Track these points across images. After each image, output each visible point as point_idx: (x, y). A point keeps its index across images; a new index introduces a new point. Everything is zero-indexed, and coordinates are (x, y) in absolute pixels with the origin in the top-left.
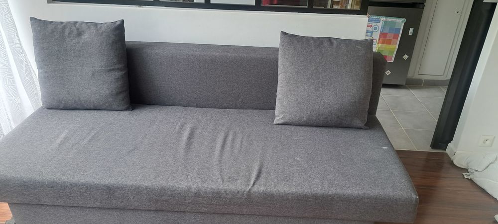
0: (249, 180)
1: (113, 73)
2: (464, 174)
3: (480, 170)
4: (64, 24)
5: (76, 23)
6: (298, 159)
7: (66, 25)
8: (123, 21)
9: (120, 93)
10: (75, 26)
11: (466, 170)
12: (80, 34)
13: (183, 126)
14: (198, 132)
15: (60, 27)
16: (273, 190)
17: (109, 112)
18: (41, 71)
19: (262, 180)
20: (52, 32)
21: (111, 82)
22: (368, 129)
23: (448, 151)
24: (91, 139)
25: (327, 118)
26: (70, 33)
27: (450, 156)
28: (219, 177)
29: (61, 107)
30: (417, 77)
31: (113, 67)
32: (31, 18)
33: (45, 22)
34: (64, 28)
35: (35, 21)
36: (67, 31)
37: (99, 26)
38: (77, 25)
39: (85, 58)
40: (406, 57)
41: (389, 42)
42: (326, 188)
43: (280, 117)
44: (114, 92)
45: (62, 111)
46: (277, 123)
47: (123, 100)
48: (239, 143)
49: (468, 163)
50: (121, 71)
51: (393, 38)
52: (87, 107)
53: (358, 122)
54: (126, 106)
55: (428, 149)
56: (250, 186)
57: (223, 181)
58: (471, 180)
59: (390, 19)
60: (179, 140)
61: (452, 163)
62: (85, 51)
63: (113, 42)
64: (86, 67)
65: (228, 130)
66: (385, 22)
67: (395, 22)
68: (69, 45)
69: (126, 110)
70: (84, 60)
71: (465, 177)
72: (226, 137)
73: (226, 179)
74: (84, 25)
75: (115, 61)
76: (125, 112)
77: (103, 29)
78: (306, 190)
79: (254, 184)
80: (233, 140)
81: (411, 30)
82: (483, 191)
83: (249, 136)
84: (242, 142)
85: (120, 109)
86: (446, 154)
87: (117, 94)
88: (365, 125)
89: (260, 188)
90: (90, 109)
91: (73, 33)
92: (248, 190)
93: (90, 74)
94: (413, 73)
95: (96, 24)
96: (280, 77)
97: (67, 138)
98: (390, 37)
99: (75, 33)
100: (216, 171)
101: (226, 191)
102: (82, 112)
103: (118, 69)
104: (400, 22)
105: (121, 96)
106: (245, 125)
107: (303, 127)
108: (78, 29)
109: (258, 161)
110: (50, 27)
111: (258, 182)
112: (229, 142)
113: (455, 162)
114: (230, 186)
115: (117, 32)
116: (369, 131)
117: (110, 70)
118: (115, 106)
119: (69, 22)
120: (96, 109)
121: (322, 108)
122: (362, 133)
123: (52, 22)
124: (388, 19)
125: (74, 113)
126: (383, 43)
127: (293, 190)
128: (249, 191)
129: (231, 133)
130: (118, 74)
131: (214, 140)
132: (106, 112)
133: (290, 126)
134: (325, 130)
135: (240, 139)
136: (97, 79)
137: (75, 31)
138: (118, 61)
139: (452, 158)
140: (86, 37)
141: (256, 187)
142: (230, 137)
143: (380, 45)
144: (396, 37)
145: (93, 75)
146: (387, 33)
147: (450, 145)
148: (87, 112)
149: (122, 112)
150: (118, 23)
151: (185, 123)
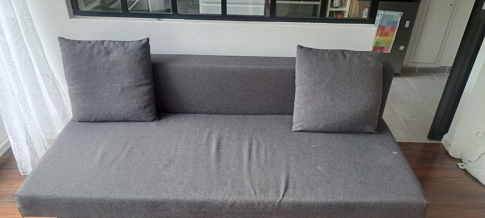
0: (278, 192)
1: (141, 88)
2: (459, 164)
3: (473, 161)
4: (92, 44)
5: (103, 42)
6: (320, 168)
7: (94, 44)
8: (148, 39)
9: (148, 106)
10: (103, 45)
11: (460, 161)
12: (108, 53)
13: (209, 136)
14: (224, 142)
15: (89, 46)
16: (301, 200)
17: (138, 124)
18: (71, 88)
19: (290, 190)
20: (82, 51)
21: (139, 96)
22: (377, 134)
23: (443, 141)
24: (128, 154)
25: (341, 126)
26: (99, 52)
27: (445, 146)
28: (251, 189)
29: (91, 121)
30: (411, 65)
31: (141, 83)
32: (59, 38)
33: (73, 41)
34: (92, 47)
35: (63, 41)
36: (96, 50)
37: (126, 45)
38: (105, 44)
39: (115, 75)
40: (402, 48)
41: (387, 35)
42: (348, 197)
43: (298, 125)
44: (143, 106)
45: (92, 124)
46: (296, 130)
47: (150, 112)
48: (264, 152)
49: (462, 154)
50: (148, 86)
51: (391, 31)
52: (117, 119)
53: (369, 128)
54: (153, 117)
55: (425, 140)
56: (281, 197)
57: (255, 193)
58: (465, 170)
59: (388, 13)
60: (209, 152)
61: (447, 153)
62: (114, 69)
63: (140, 60)
64: (115, 83)
65: (251, 140)
66: (384, 16)
67: (393, 16)
68: (98, 64)
69: (153, 121)
70: (114, 77)
71: (460, 167)
72: (251, 146)
73: (258, 191)
74: (111, 44)
75: (143, 77)
76: (153, 123)
77: (130, 48)
78: (330, 199)
79: (283, 196)
80: (258, 150)
81: (408, 23)
82: (476, 180)
83: (271, 145)
84: (266, 151)
85: (148, 120)
86: (442, 144)
87: (145, 107)
88: (375, 130)
89: (289, 199)
90: (120, 121)
91: (102, 53)
92: (278, 201)
93: (120, 90)
94: (408, 62)
95: (123, 43)
96: (297, 88)
97: (104, 154)
98: (388, 29)
99: (103, 52)
100: (247, 183)
101: (259, 203)
102: (112, 124)
103: (145, 84)
104: (397, 16)
105: (148, 109)
106: (266, 134)
107: (319, 134)
108: (106, 48)
109: (284, 172)
110: (79, 47)
111: (287, 194)
112: (254, 152)
113: (451, 153)
114: (263, 198)
115: (144, 50)
116: (379, 135)
117: (138, 86)
118: (143, 118)
119: (97, 41)
120: (125, 120)
121: (337, 117)
122: (373, 138)
123: (80, 41)
124: (386, 13)
125: (105, 126)
126: (381, 35)
127: (318, 200)
128: (280, 202)
129: (254, 142)
130: (145, 89)
131: (240, 151)
132: (135, 123)
133: (307, 133)
134: (340, 136)
135: (264, 149)
136: (126, 94)
137: (103, 50)
138: (145, 76)
139: (448, 149)
140: (114, 55)
141: (285, 198)
142: (254, 147)
143: (378, 37)
144: (393, 29)
145: (122, 90)
146: (385, 26)
147: (446, 136)
148: (117, 124)
149: (150, 123)
150: (144, 41)
151: (211, 133)
